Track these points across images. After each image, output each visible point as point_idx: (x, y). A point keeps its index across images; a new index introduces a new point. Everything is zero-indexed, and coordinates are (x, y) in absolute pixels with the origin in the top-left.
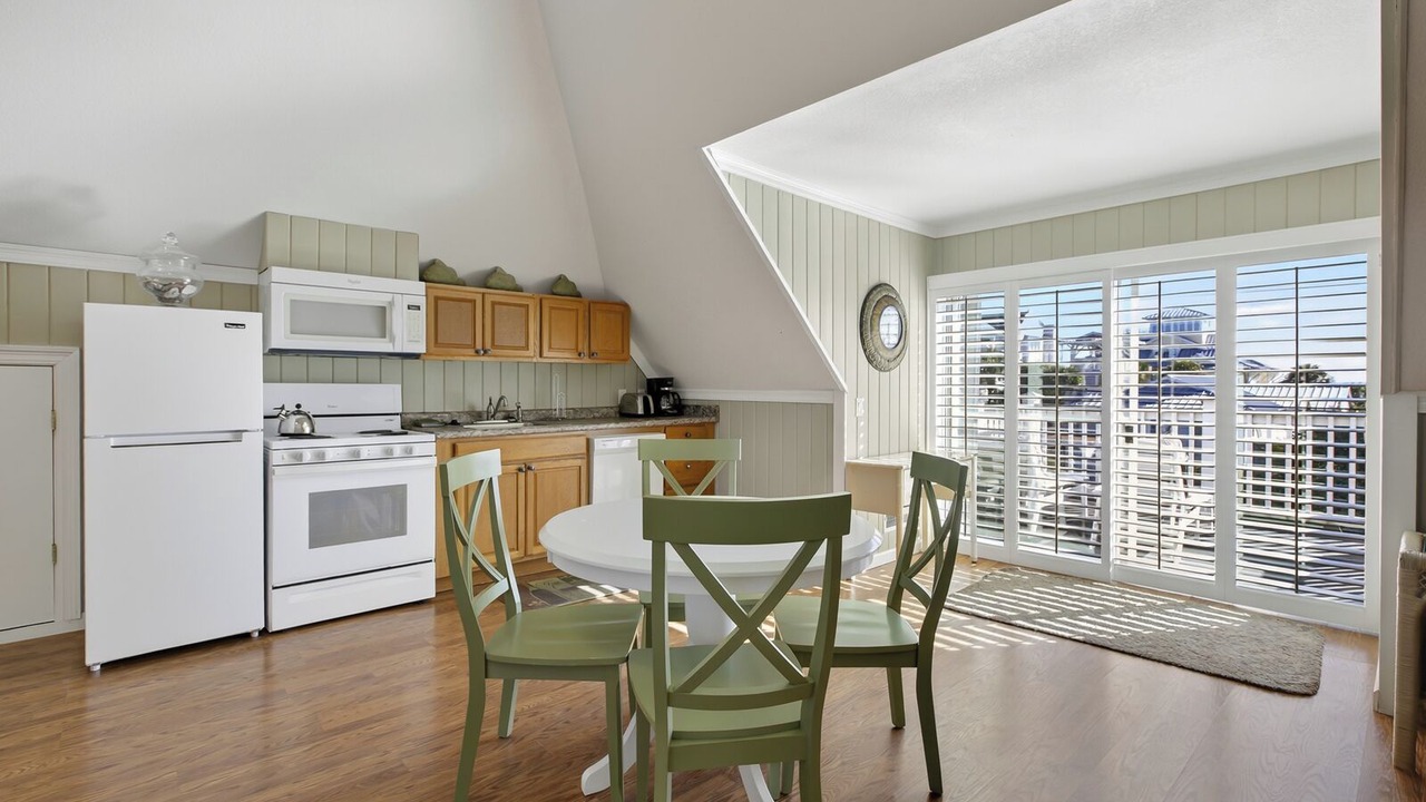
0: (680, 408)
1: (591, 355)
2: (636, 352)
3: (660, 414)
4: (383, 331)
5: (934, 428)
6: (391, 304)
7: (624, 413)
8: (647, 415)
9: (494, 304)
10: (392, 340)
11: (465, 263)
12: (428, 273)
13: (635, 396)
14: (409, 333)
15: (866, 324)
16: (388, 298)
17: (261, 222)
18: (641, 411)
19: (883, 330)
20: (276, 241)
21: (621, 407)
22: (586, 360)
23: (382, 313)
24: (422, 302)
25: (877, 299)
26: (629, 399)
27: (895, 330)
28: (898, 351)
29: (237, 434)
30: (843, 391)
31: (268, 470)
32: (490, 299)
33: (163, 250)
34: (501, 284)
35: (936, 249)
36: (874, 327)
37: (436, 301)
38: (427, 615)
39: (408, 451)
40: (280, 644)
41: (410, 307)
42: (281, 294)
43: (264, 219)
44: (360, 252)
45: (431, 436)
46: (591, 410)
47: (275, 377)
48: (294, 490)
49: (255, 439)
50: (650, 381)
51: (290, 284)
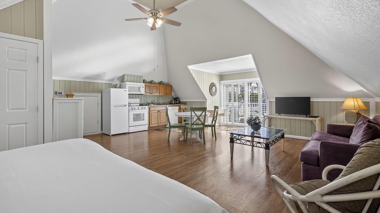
0: (180, 103)
1: (166, 94)
2: (173, 94)
3: (177, 103)
4: (139, 91)
5: (221, 105)
6: (140, 87)
7: (171, 103)
8: (175, 104)
9: (153, 86)
10: (141, 92)
11: (148, 80)
12: (144, 81)
13: (173, 101)
14: (143, 91)
15: (210, 89)
16: (140, 86)
17: (124, 76)
18: (174, 103)
19: (213, 90)
20: (126, 78)
21: (170, 102)
22: (166, 95)
23: (139, 88)
24: (144, 86)
25: (212, 85)
26: (171, 101)
27: (215, 90)
28: (215, 93)
29: (125, 106)
30: (207, 99)
31: (129, 110)
32: (152, 85)
33: (115, 81)
34: (153, 83)
35: (222, 77)
36: (212, 89)
37: (145, 86)
38: (147, 132)
39: (145, 108)
40: (130, 134)
41: (143, 87)
42: (127, 86)
43: (124, 75)
44: (136, 79)
45: (147, 106)
46: (165, 103)
47: (129, 98)
48: (132, 113)
49: (127, 106)
50: (175, 98)
51: (128, 84)
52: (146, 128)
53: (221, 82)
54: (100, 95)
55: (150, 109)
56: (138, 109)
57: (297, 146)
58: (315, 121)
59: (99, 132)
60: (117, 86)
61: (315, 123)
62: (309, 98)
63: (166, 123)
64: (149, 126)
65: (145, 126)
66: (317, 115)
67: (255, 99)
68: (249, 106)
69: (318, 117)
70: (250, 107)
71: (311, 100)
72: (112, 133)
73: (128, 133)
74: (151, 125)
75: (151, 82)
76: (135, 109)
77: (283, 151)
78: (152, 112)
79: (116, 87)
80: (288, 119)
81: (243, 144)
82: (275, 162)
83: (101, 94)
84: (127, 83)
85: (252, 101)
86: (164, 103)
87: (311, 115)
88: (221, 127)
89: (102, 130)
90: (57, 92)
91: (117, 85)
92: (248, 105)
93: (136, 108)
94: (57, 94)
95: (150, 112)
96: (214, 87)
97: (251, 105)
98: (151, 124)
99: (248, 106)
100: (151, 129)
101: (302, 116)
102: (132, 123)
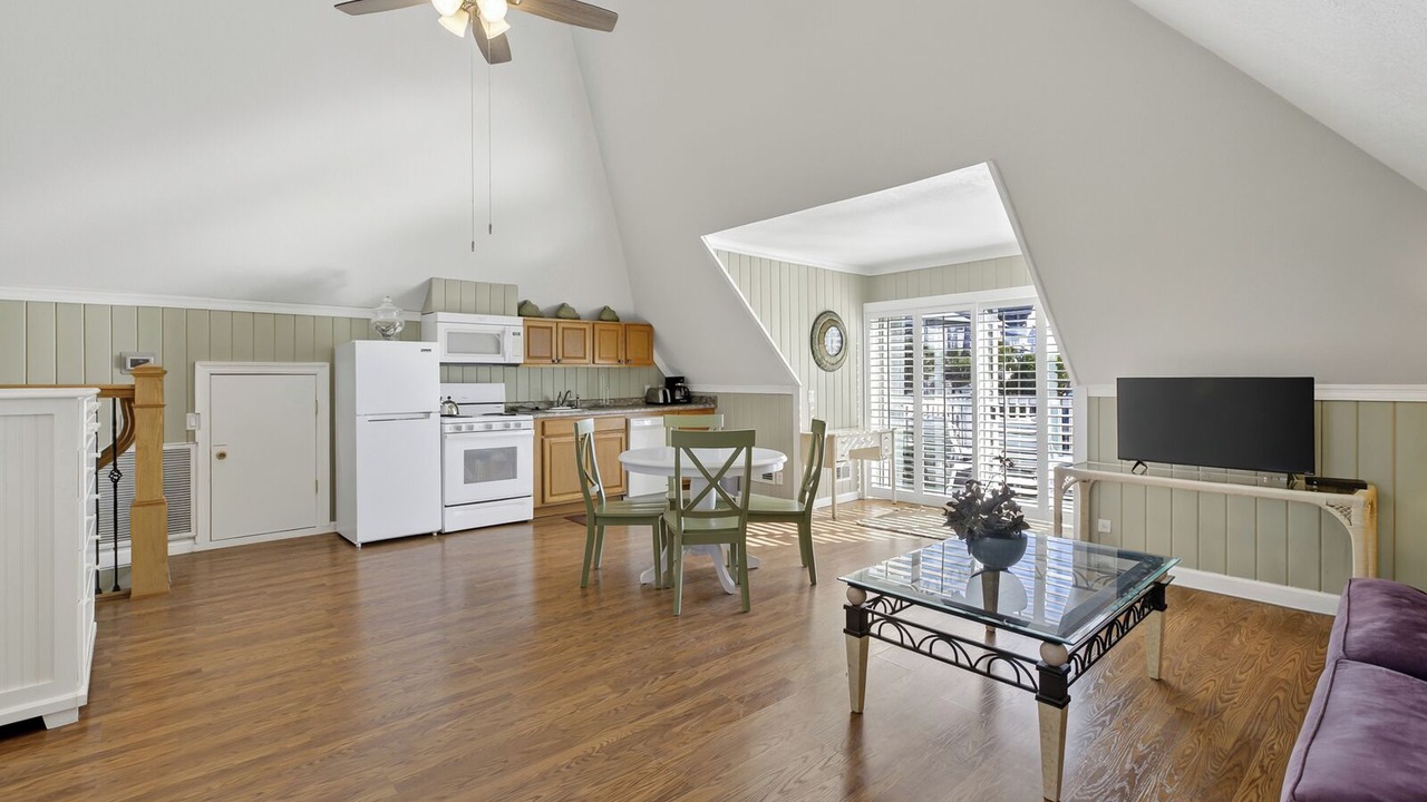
0: (689, 398)
1: (627, 361)
2: (657, 358)
3: (674, 402)
4: (498, 349)
6: (504, 332)
7: (649, 401)
8: (666, 403)
9: (563, 329)
10: (504, 356)
11: (543, 302)
12: (523, 309)
13: (657, 390)
14: (514, 351)
15: (816, 338)
16: (500, 328)
17: (429, 285)
18: (661, 401)
19: (828, 345)
20: (437, 297)
21: (647, 398)
22: (624, 365)
23: (497, 338)
24: (521, 330)
25: (825, 321)
26: (652, 392)
27: (836, 345)
28: (839, 357)
29: (428, 414)
30: (799, 386)
31: (443, 436)
32: (561, 326)
33: (383, 306)
34: (567, 315)
35: (869, 285)
36: (821, 341)
37: (528, 329)
38: (529, 530)
39: (518, 425)
40: (449, 541)
41: (514, 334)
42: (442, 330)
43: (430, 282)
44: (484, 298)
45: (531, 417)
46: (624, 399)
47: (445, 380)
48: (457, 449)
49: (436, 417)
50: (667, 379)
51: (445, 322)
52: (526, 511)
53: (869, 307)
54: (323, 370)
55: (547, 428)
56: (489, 429)
57: (1236, 641)
58: (1346, 511)
59: (323, 526)
60: (391, 331)
61: (1345, 522)
62: (1307, 384)
63: (620, 490)
64: (543, 501)
65: (522, 504)
66: (1349, 475)
67: (1023, 384)
68: (993, 417)
69: (1364, 486)
70: (998, 419)
71: (1318, 396)
72: (362, 537)
73: (439, 533)
74: (549, 499)
75: (559, 312)
76: (471, 429)
77: (1159, 681)
78: (553, 439)
79: (385, 336)
80: (1186, 491)
81: (916, 649)
82: (1103, 770)
83: (328, 365)
84: (441, 316)
85: (1008, 393)
86: (620, 399)
87: (1318, 475)
88: (867, 508)
89: (333, 517)
90: (125, 359)
91: (392, 325)
92: (988, 410)
93: (477, 427)
94: (125, 367)
95: (547, 441)
96: (832, 334)
97: (1002, 410)
98: (551, 495)
99: (988, 417)
100: (547, 514)
101: (1264, 477)
102: (459, 490)
